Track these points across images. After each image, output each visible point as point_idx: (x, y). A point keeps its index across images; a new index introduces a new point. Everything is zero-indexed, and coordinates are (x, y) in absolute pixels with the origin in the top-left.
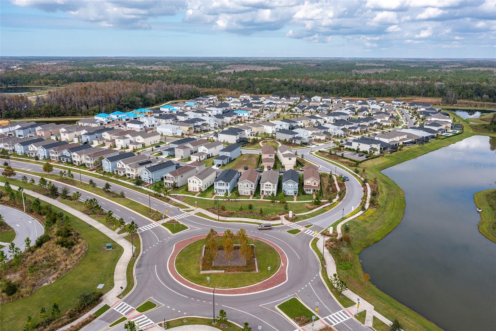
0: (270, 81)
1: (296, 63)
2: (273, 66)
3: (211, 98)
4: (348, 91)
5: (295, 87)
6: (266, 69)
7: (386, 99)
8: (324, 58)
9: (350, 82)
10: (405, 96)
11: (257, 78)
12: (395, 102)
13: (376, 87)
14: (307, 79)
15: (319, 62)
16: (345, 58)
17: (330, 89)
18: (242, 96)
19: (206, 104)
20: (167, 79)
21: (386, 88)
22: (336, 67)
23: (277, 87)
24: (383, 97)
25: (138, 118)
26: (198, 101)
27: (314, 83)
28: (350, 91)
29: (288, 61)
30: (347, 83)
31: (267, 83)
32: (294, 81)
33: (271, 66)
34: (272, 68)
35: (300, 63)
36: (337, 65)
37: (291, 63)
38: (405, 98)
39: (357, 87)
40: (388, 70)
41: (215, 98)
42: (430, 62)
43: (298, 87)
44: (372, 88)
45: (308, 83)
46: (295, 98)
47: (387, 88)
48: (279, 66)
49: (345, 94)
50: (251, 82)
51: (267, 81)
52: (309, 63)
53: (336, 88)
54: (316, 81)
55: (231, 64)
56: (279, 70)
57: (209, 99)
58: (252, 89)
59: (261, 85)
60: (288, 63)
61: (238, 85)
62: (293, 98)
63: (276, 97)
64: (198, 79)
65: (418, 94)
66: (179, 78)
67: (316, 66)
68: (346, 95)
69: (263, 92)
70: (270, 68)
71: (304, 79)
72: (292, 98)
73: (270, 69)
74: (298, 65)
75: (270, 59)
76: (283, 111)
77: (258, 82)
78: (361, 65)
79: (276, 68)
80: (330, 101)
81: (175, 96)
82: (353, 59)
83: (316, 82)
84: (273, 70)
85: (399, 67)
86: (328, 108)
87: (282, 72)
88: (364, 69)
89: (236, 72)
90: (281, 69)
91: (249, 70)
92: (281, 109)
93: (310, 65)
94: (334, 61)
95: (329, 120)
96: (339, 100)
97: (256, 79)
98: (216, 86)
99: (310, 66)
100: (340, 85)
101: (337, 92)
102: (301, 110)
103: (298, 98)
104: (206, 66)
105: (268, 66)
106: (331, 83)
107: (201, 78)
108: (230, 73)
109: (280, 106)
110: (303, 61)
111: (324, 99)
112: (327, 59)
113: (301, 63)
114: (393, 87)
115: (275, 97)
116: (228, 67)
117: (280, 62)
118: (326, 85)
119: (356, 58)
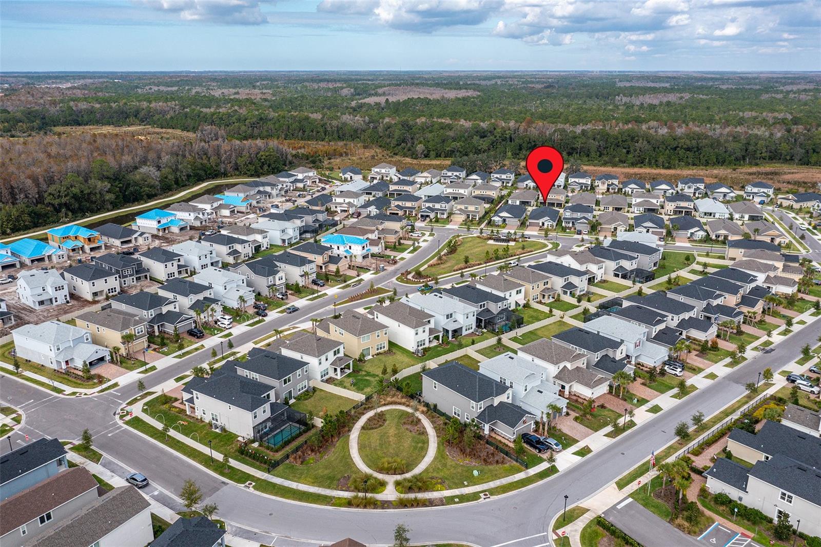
0: (449, 127)
1: (507, 81)
2: (466, 89)
3: (300, 176)
4: (625, 151)
5: (503, 140)
6: (451, 94)
7: (715, 172)
8: (558, 71)
9: (628, 130)
10: (757, 165)
11: (423, 119)
12: (755, 190)
13: (688, 142)
14: (530, 123)
15: (550, 80)
16: (593, 72)
17: (582, 148)
18: (376, 170)
19: (283, 193)
20: (239, 120)
21: (712, 146)
22: (583, 90)
23: (464, 142)
24: (706, 166)
25: (46, 259)
26: (261, 189)
27: (548, 133)
28: (628, 152)
29: (494, 78)
30: (621, 133)
31: (442, 131)
32: (503, 128)
33: (460, 89)
34: (462, 94)
35: (516, 83)
36: (585, 86)
37: (499, 83)
38: (758, 169)
39: (645, 142)
40: (687, 96)
41: (311, 174)
42: (748, 79)
43: (511, 141)
44: (680, 145)
45: (533, 132)
46: (504, 177)
47: (715, 144)
48: (476, 87)
49: (617, 159)
50: (410, 128)
51: (443, 127)
52: (532, 82)
53: (597, 143)
54: (552, 128)
55: (389, 85)
56: (474, 98)
57: (292, 179)
58: (409, 145)
59: (429, 136)
60: (493, 82)
61: (381, 135)
62: (498, 176)
63: (457, 174)
64: (300, 122)
65: (788, 158)
66: (261, 119)
67: (546, 87)
68: (621, 161)
69: (432, 154)
70: (458, 92)
71: (523, 124)
72: (496, 176)
73: (458, 96)
74: (512, 85)
75: (462, 74)
76: (469, 222)
77: (424, 128)
78: (628, 84)
79: (470, 93)
80: (589, 183)
81: (222, 168)
82: (607, 73)
83: (550, 129)
84: (464, 99)
85: (701, 89)
86: (589, 216)
87: (480, 102)
88: (637, 95)
89: (390, 101)
90: (480, 96)
91: (416, 97)
92: (463, 217)
93: (533, 85)
94: (575, 77)
95: (602, 271)
96: (610, 182)
97: (421, 120)
98: (336, 135)
99: (534, 87)
100: (605, 136)
101: (598, 154)
102: (516, 220)
103: (509, 175)
104: (342, 88)
105: (455, 89)
106: (583, 132)
107: (307, 118)
108: (377, 104)
109: (463, 208)
110: (520, 77)
111: (573, 180)
112: (562, 74)
113: (518, 81)
114: (727, 141)
115: (455, 173)
116: (380, 91)
117: (479, 80)
118: (575, 138)
119: (612, 72)
